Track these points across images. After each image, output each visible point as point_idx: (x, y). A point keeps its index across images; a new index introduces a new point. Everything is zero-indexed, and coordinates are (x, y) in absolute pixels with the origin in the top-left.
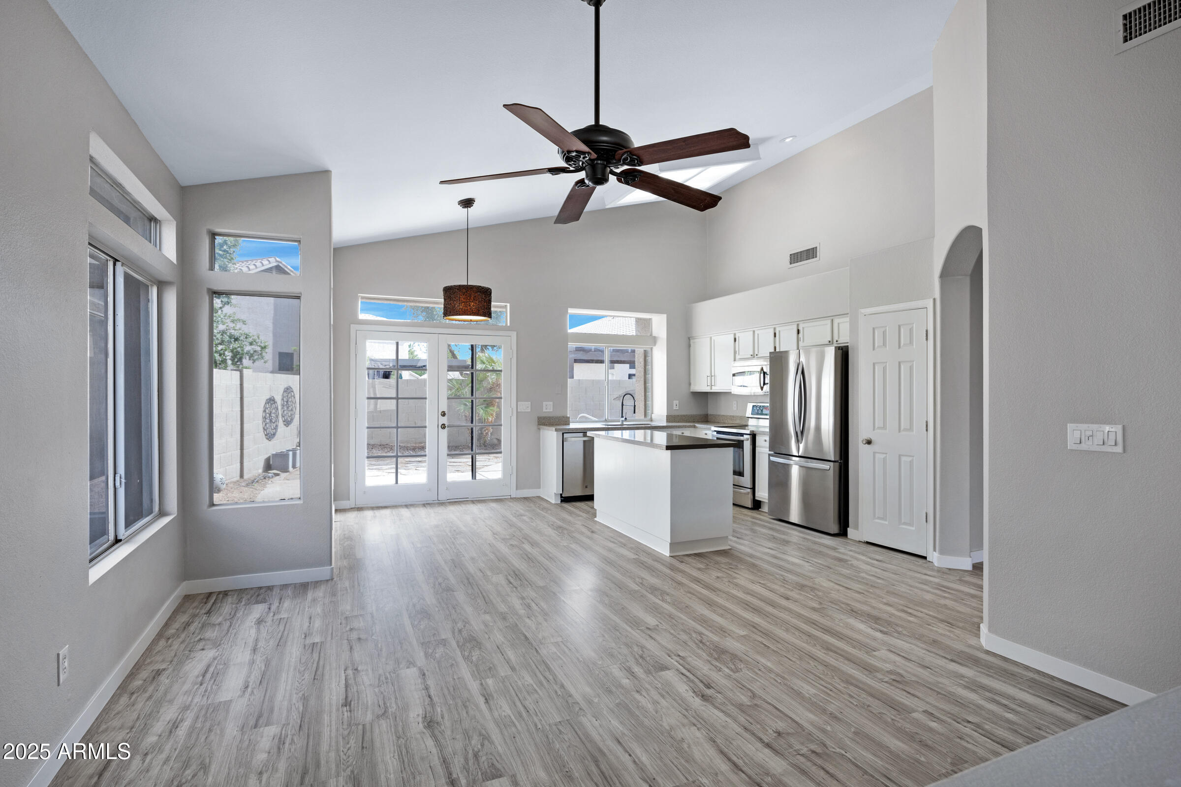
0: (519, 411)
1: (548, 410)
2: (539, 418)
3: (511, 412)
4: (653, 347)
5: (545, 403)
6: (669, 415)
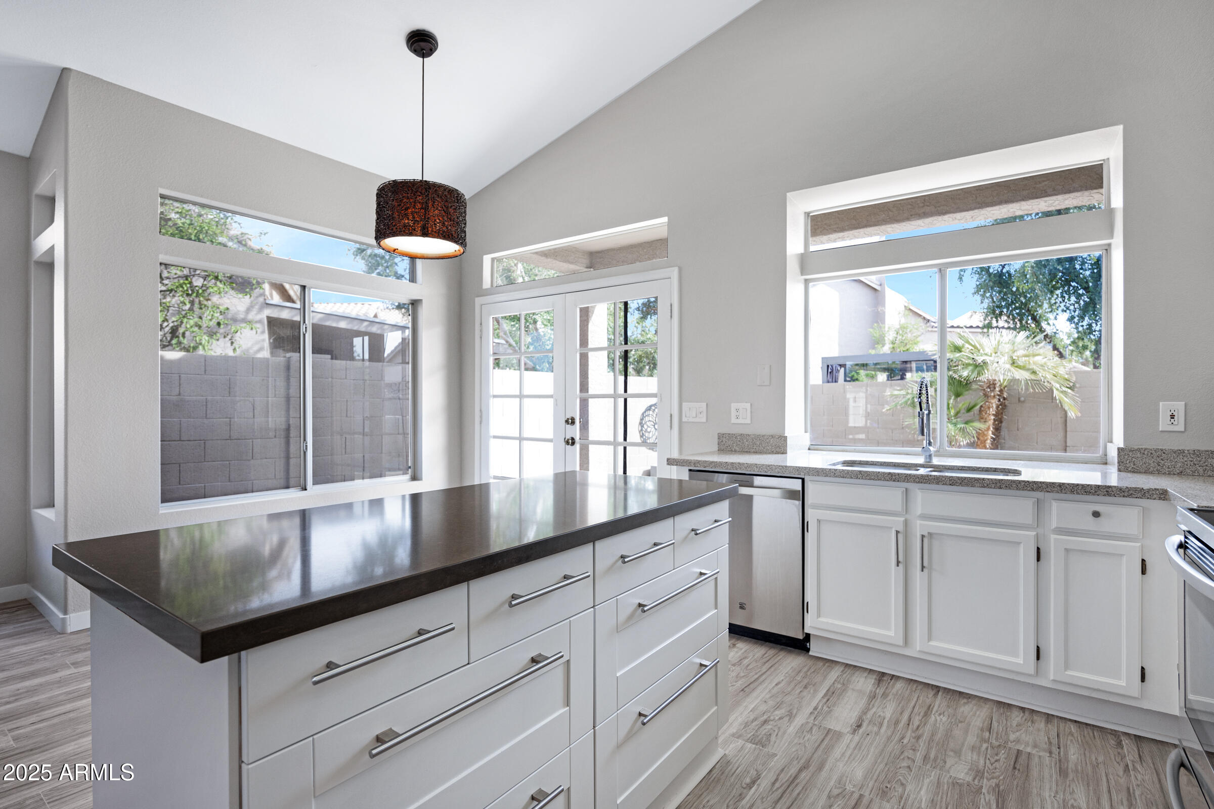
0: (684, 419)
1: (740, 421)
2: (721, 436)
3: (669, 422)
4: (1109, 245)
5: (734, 406)
6: (1136, 447)
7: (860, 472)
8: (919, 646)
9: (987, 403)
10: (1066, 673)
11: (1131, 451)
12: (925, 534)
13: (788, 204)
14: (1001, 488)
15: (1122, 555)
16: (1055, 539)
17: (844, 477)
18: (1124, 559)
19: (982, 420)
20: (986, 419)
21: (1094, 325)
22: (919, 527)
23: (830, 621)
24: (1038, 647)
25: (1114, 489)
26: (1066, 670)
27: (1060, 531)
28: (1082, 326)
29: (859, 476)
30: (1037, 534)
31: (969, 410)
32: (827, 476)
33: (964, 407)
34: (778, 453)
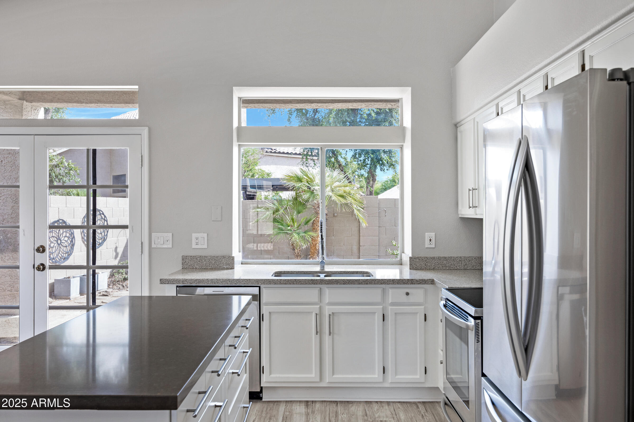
1: (199, 247)
2: (184, 258)
3: (141, 248)
4: (402, 145)
5: (194, 235)
6: (417, 256)
7: (295, 280)
8: (328, 379)
9: (317, 218)
10: (396, 377)
11: (415, 258)
12: (331, 313)
13: (233, 93)
14: (367, 284)
15: (417, 313)
16: (391, 308)
17: (286, 284)
18: (418, 315)
19: (314, 230)
20: (317, 229)
21: (367, 160)
22: (327, 310)
23: (278, 375)
24: (384, 367)
25: (414, 281)
26: (396, 376)
27: (393, 304)
28: (361, 160)
29: (295, 283)
30: (383, 307)
31: (307, 223)
32: (275, 284)
33: (304, 221)
34: (227, 269)
